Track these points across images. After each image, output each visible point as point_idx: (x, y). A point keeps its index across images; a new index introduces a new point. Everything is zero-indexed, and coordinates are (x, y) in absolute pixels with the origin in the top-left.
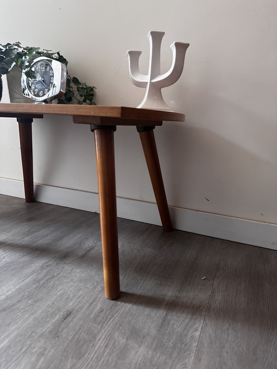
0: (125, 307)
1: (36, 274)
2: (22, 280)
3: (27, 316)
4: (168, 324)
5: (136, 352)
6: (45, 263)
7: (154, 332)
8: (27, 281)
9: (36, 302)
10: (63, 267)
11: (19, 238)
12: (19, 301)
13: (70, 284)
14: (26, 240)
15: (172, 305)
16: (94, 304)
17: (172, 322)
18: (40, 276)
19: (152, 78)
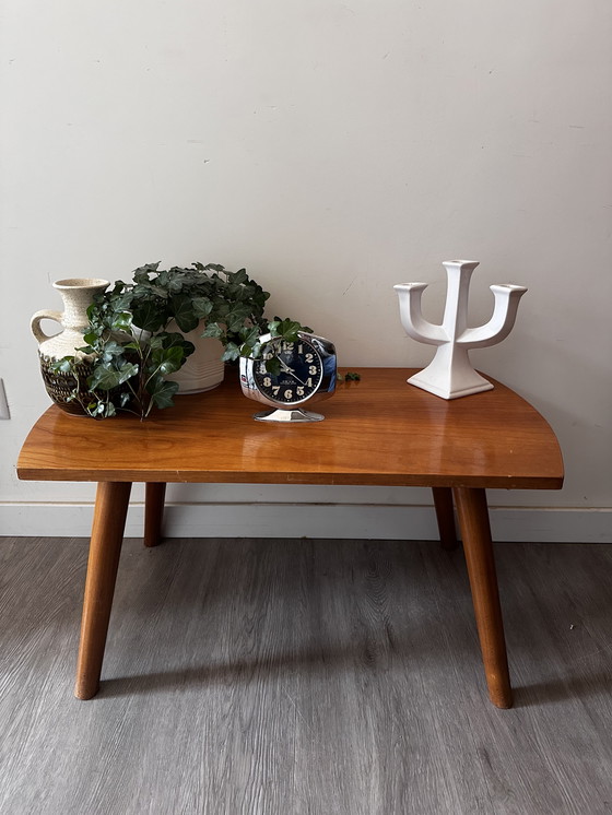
0: (532, 713)
1: (368, 707)
2: (363, 727)
3: (442, 780)
4: (596, 714)
5: (603, 769)
6: (358, 680)
7: (594, 734)
8: (372, 724)
9: (426, 753)
10: (390, 678)
11: (250, 642)
12: (405, 763)
13: (432, 703)
14: (269, 642)
15: (577, 687)
16: (495, 724)
17: (599, 712)
18: (380, 708)
19: (458, 334)
